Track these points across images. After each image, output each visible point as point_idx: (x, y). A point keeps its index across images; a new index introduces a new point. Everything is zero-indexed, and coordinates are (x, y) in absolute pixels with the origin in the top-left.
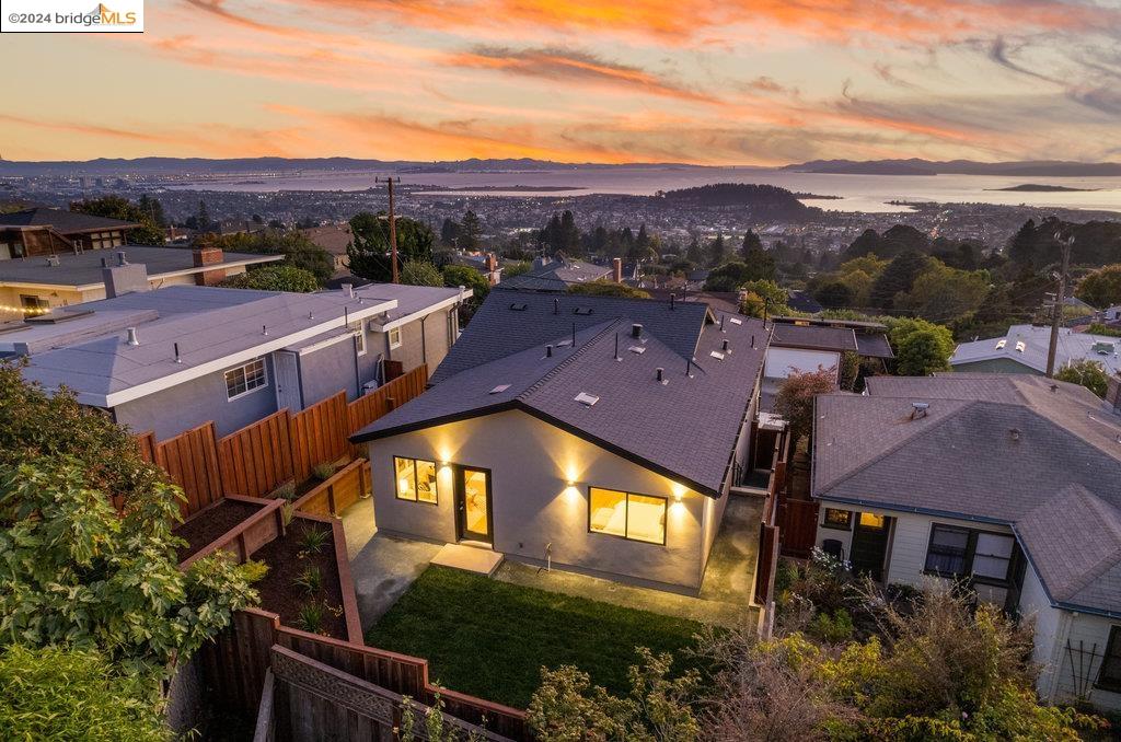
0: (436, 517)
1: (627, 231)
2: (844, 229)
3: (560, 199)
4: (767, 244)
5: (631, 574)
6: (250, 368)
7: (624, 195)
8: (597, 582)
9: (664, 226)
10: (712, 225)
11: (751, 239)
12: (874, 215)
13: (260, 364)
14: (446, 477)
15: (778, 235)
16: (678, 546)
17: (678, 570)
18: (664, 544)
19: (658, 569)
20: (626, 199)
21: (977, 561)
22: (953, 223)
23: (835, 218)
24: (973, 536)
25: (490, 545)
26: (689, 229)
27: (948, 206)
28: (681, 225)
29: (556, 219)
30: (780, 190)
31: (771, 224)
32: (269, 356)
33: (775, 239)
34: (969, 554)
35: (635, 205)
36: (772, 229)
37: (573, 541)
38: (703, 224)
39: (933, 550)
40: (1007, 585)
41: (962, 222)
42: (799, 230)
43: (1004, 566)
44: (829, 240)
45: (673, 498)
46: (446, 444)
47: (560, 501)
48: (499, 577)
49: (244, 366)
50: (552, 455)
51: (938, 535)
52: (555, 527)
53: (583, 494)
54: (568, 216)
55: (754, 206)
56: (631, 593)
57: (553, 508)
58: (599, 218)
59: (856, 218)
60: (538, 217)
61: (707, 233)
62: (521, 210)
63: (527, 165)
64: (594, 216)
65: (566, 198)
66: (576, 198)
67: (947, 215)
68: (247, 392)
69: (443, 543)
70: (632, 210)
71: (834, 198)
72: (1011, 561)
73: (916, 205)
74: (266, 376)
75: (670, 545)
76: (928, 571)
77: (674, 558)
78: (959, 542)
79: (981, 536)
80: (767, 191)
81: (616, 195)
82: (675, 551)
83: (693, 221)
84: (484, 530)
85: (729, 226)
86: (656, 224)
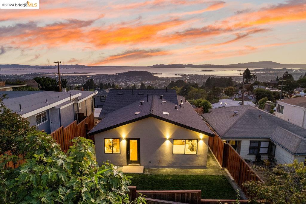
0: (120, 157)
1: (109, 84)
2: (164, 82)
3: (88, 76)
4: (146, 86)
5: (187, 165)
6: (42, 114)
7: (106, 75)
8: (176, 170)
9: (118, 82)
10: (131, 82)
11: (143, 85)
12: (171, 78)
13: (45, 113)
14: (124, 143)
15: (148, 84)
16: (201, 154)
17: (201, 161)
18: (197, 154)
19: (195, 162)
20: (107, 75)
21: (261, 149)
22: (190, 79)
23: (162, 79)
24: (259, 142)
25: (139, 164)
26: (125, 83)
27: (189, 75)
28: (123, 82)
29: (88, 81)
30: (148, 72)
31: (147, 81)
32: (48, 110)
33: (147, 85)
34: (259, 147)
35: (109, 77)
36: (147, 82)
37: (167, 158)
38: (129, 82)
39: (251, 148)
40: (268, 154)
41: (192, 79)
42: (153, 83)
43: (267, 149)
44: (161, 85)
45: (200, 139)
46: (124, 132)
47: (164, 146)
48: (146, 173)
49: (41, 114)
50: (161, 131)
51: (252, 144)
52: (162, 154)
53: (171, 142)
54: (92, 80)
55: (142, 76)
56: (188, 171)
57: (161, 148)
58: (100, 81)
59: (167, 79)
60: (82, 81)
61: (130, 84)
62: (76, 79)
63: (77, 66)
64: (98, 80)
65: (89, 76)
66: (92, 75)
67: (188, 78)
68: (42, 123)
69: (122, 166)
70: (109, 79)
71: (161, 74)
72: (269, 148)
73: (181, 75)
74: (47, 117)
75: (199, 154)
76: (250, 154)
77: (200, 158)
78: (256, 145)
79: (262, 142)
80: (144, 73)
81: (104, 75)
82: (200, 156)
83: (126, 81)
84: (136, 159)
85: (136, 82)
86: (116, 82)
